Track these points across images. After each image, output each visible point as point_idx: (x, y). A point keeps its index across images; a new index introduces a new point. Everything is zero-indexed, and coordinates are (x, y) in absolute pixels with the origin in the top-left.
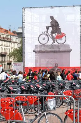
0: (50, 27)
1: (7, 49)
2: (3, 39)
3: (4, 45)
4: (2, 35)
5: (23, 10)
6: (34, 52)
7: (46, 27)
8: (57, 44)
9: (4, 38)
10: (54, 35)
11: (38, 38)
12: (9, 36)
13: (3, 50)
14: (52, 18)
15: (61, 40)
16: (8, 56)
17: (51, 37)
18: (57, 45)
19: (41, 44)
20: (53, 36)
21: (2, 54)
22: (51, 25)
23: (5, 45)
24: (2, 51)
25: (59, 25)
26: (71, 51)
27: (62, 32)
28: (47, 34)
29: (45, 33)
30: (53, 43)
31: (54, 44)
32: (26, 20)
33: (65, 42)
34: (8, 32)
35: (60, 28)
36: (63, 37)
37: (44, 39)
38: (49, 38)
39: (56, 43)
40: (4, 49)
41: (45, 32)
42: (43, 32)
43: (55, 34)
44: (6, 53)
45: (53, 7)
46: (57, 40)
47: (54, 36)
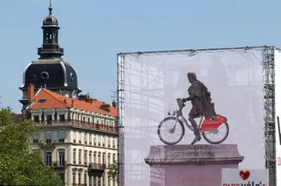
0: (188, 99)
1: (107, 155)
2: (95, 129)
3: (99, 144)
4: (94, 117)
5: (120, 58)
6: (147, 163)
7: (178, 100)
8: (206, 143)
9: (98, 125)
10: (198, 120)
11: (157, 128)
12: (111, 119)
13: (95, 159)
14: (192, 77)
15: (216, 133)
16: (109, 173)
17: (190, 125)
18: (206, 146)
19: (165, 142)
20: (194, 124)
21: (93, 168)
22: (189, 96)
23: (102, 145)
24: (93, 162)
25: (211, 97)
26: (241, 161)
27: (217, 113)
28: (180, 118)
29: (175, 117)
30: (195, 141)
31: (198, 143)
32: (127, 83)
33: (224, 139)
34: (109, 111)
35: (213, 104)
36: (220, 124)
37: (172, 131)
38: (186, 127)
39: (203, 142)
40: (99, 156)
41: (174, 114)
42: (169, 114)
43: (200, 118)
44: (104, 165)
45: (194, 51)
46: (205, 133)
47: (198, 124)
